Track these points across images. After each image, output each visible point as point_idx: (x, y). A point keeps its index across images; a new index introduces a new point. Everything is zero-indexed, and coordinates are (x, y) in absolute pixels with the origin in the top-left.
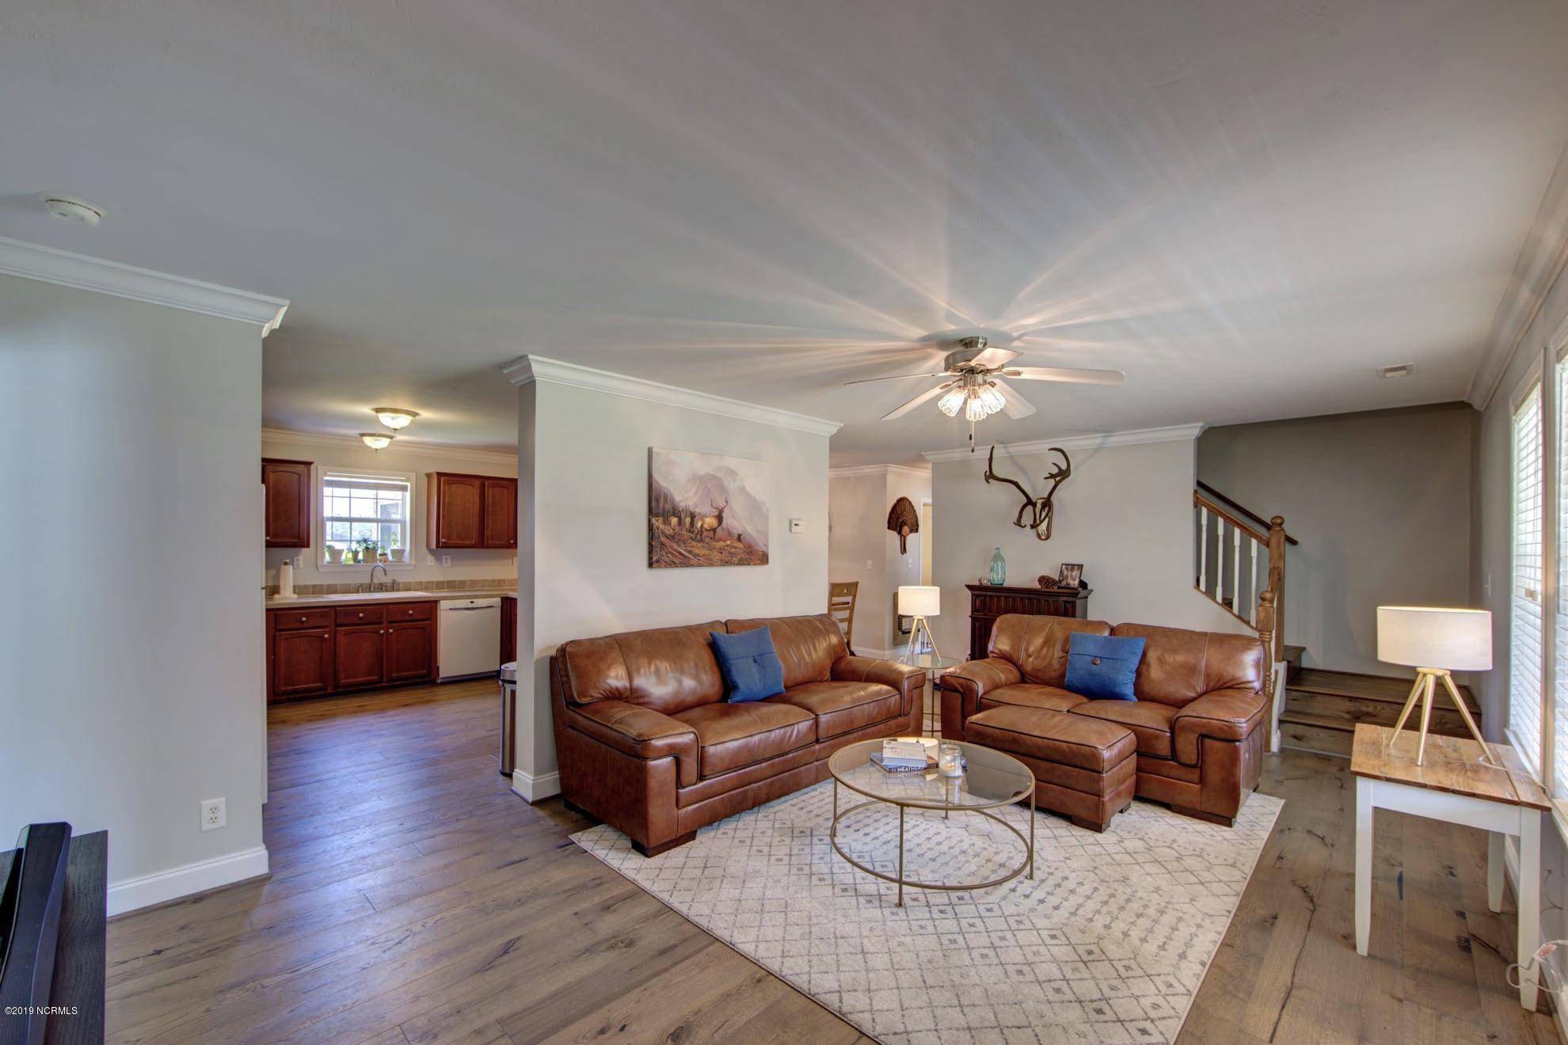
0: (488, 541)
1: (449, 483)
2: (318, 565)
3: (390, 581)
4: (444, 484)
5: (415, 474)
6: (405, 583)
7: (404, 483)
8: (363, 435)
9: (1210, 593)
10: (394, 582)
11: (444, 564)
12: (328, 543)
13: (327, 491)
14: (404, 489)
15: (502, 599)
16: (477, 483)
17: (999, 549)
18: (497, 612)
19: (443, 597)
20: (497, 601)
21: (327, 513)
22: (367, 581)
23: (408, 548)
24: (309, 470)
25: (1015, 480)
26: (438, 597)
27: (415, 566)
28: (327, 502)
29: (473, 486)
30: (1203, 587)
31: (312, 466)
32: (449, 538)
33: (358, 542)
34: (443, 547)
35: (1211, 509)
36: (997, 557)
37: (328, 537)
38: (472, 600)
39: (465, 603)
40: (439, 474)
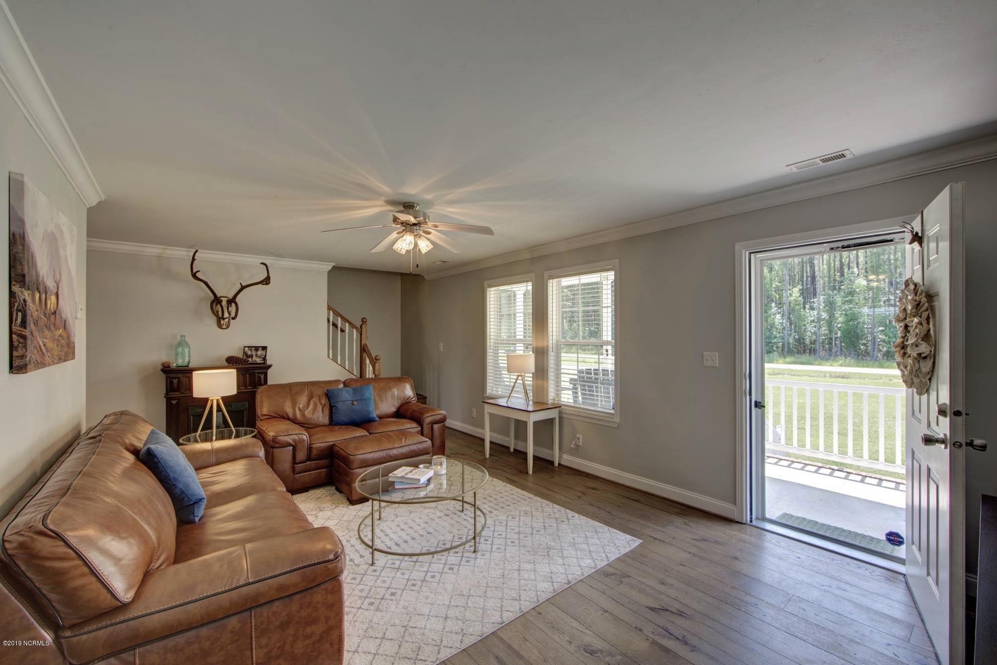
9: (335, 360)
17: (184, 336)
25: (206, 280)
30: (331, 357)
35: (335, 312)
36: (182, 343)
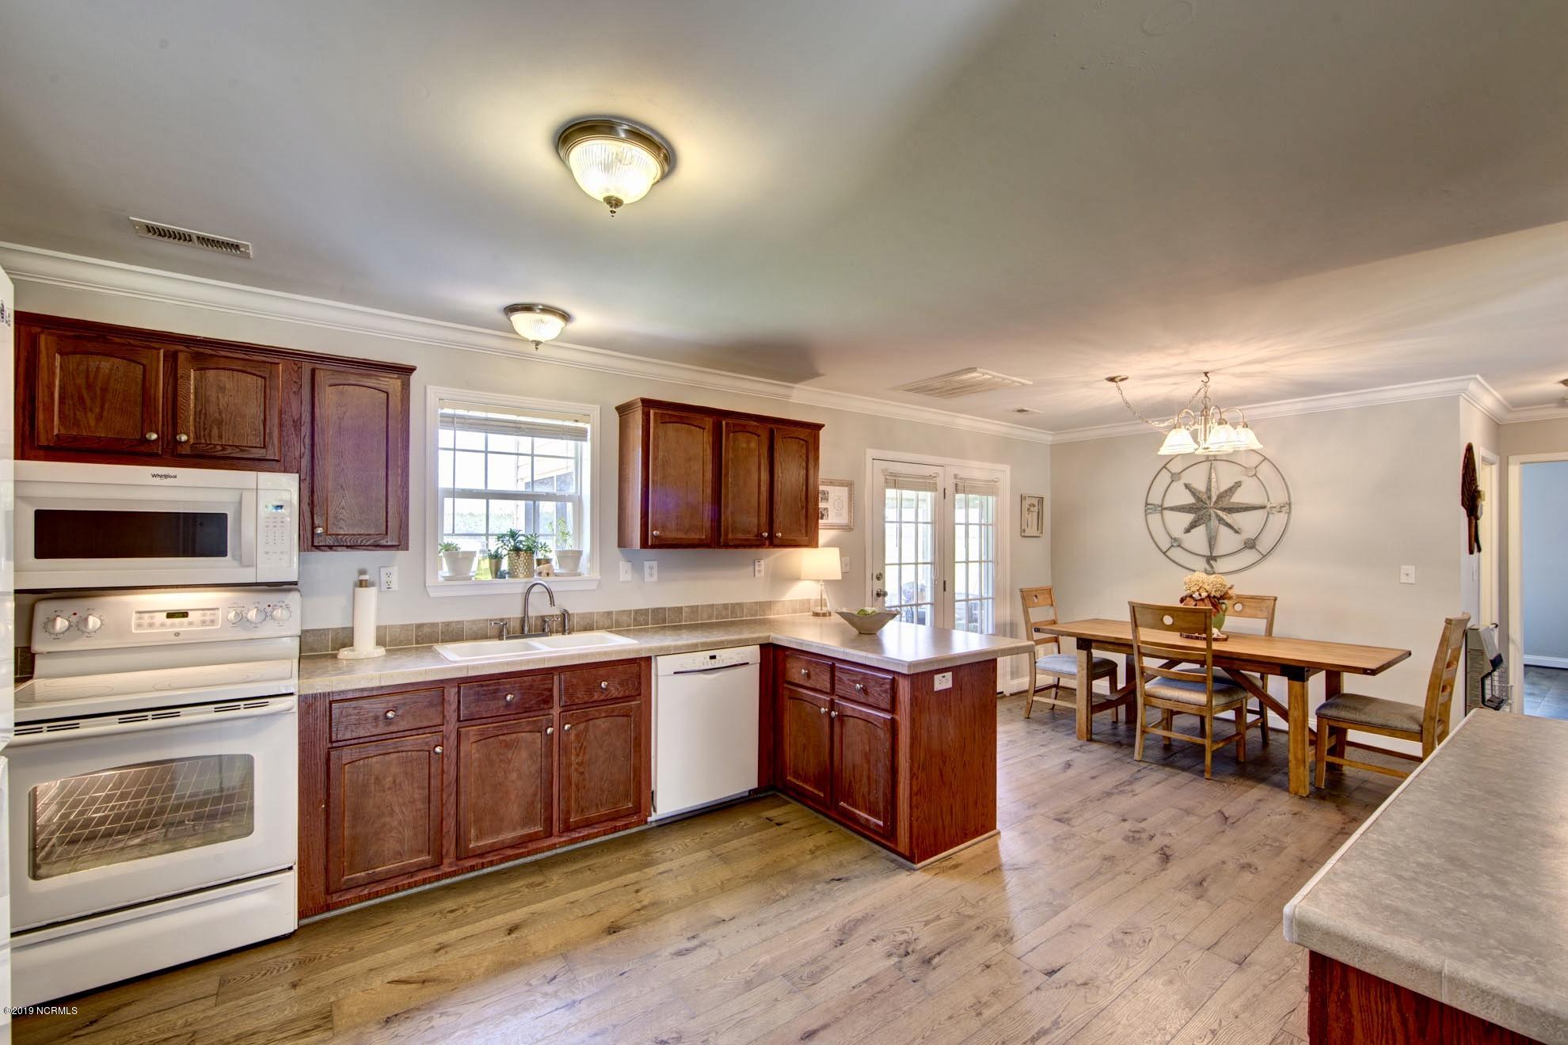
0: (726, 534)
1: (663, 420)
2: (427, 585)
3: (558, 613)
4: (655, 421)
5: (598, 407)
6: (583, 616)
7: (580, 425)
8: (513, 309)
10: (565, 615)
11: (647, 578)
12: (447, 540)
13: (445, 437)
14: (579, 435)
15: (762, 646)
16: (709, 422)
18: (752, 674)
19: (661, 649)
20: (752, 653)
21: (444, 482)
22: (514, 612)
23: (586, 548)
24: (406, 386)
26: (650, 650)
27: (600, 585)
28: (444, 459)
29: (704, 429)
31: (414, 377)
32: (664, 528)
33: (500, 537)
34: (653, 547)
37: (447, 528)
38: (712, 653)
39: (701, 659)
40: (647, 403)
